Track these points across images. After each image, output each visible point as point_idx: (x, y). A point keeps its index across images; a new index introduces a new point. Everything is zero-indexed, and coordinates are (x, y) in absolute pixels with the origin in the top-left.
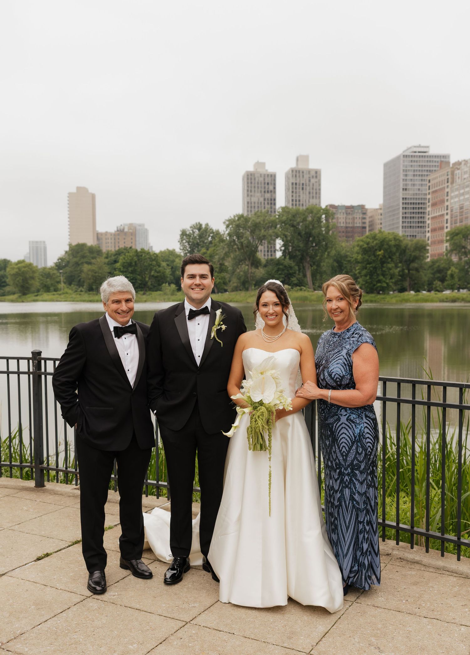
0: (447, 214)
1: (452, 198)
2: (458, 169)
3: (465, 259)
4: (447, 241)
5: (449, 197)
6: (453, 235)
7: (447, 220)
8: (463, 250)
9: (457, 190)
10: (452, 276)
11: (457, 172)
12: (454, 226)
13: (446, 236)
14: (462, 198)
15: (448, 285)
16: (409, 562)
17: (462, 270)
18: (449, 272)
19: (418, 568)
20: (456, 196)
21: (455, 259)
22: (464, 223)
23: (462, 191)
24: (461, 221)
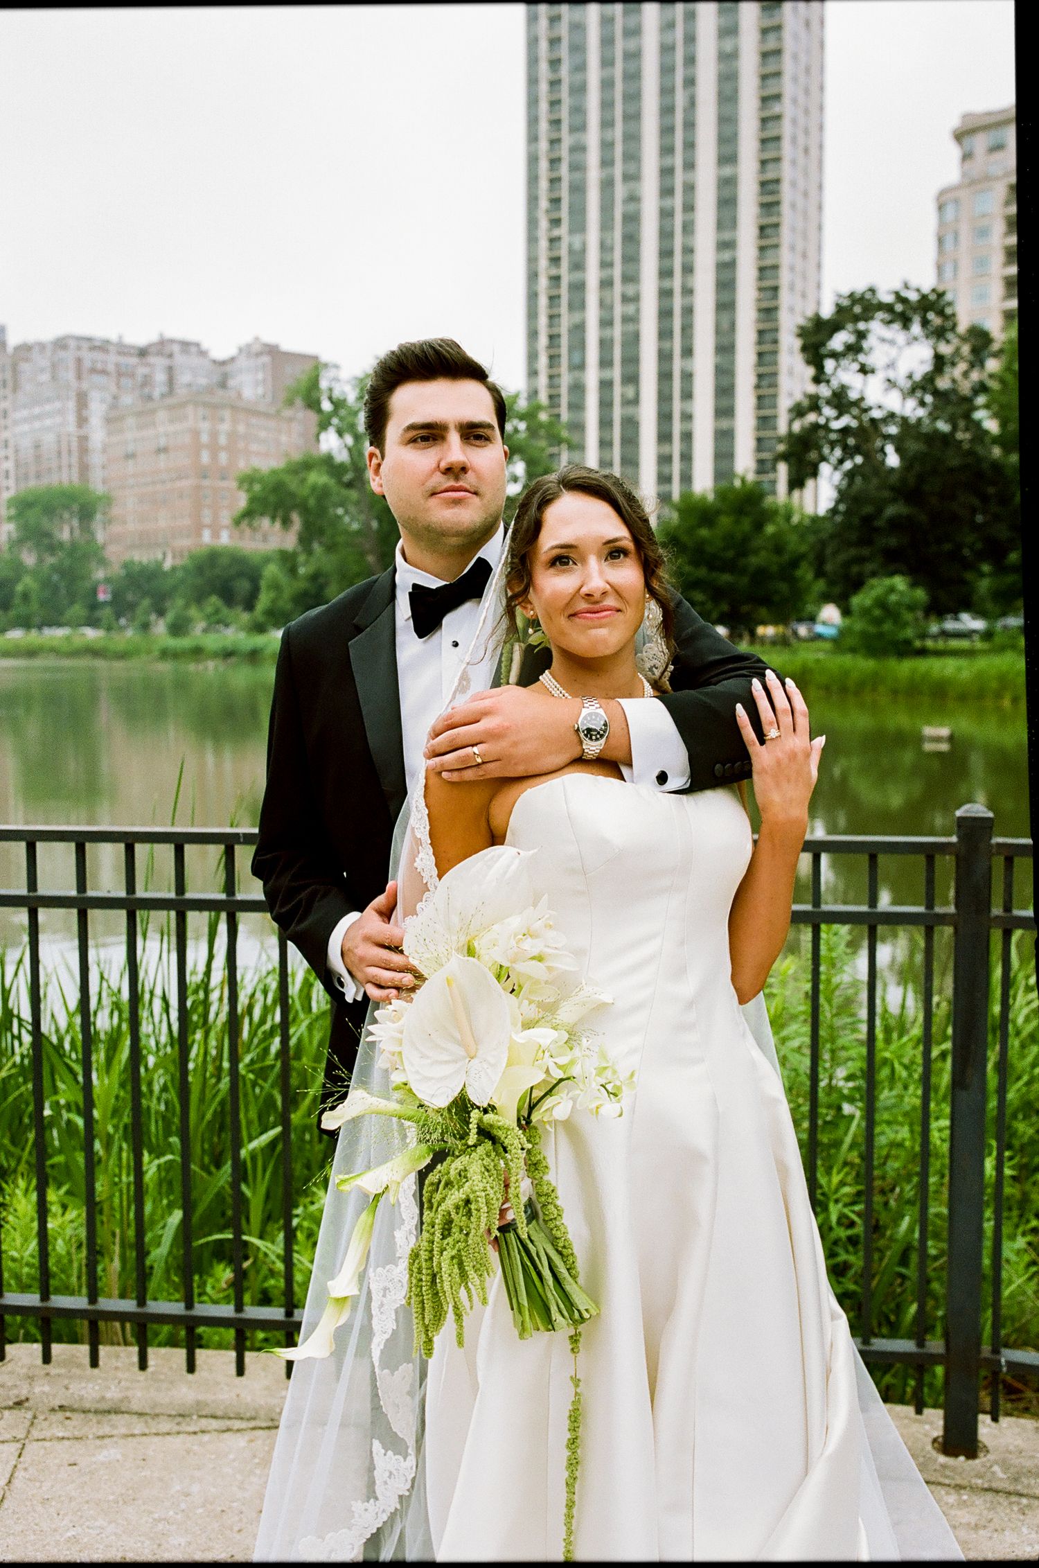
0: (7, 458)
1: (16, 423)
2: (27, 360)
3: (51, 560)
4: (10, 519)
5: (9, 422)
6: (23, 506)
7: (7, 472)
8: (46, 541)
9: (25, 406)
10: (26, 596)
11: (24, 367)
12: (23, 486)
13: (8, 508)
14: (37, 425)
15: (19, 617)
16: (91, 1416)
17: (46, 584)
18: (19, 588)
19: (123, 1431)
20: (25, 420)
21: (29, 559)
22: (45, 481)
23: (37, 410)
24: (38, 476)
